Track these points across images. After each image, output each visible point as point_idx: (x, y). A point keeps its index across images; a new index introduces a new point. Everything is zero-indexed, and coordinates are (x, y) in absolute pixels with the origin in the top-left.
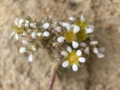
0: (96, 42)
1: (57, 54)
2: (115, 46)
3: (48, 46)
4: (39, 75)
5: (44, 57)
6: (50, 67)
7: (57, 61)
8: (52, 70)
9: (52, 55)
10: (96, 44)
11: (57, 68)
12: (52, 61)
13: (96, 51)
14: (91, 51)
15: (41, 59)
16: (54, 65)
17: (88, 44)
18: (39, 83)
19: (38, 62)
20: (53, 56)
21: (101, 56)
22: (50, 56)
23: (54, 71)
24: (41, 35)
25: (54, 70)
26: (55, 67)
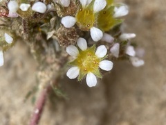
0: (133, 35)
1: (54, 56)
2: (159, 51)
3: (38, 36)
4: (10, 100)
5: (22, 65)
6: (38, 82)
7: (52, 70)
8: (41, 87)
9: (43, 58)
10: (132, 39)
11: (51, 83)
12: (42, 70)
13: (131, 51)
14: (122, 51)
15: (16, 68)
16: (45, 78)
17: (117, 37)
18: (8, 116)
19: (10, 73)
20: (46, 59)
21: (138, 63)
22: (39, 59)
23: (46, 90)
24: (29, 9)
25: (44, 88)
26: (49, 82)
